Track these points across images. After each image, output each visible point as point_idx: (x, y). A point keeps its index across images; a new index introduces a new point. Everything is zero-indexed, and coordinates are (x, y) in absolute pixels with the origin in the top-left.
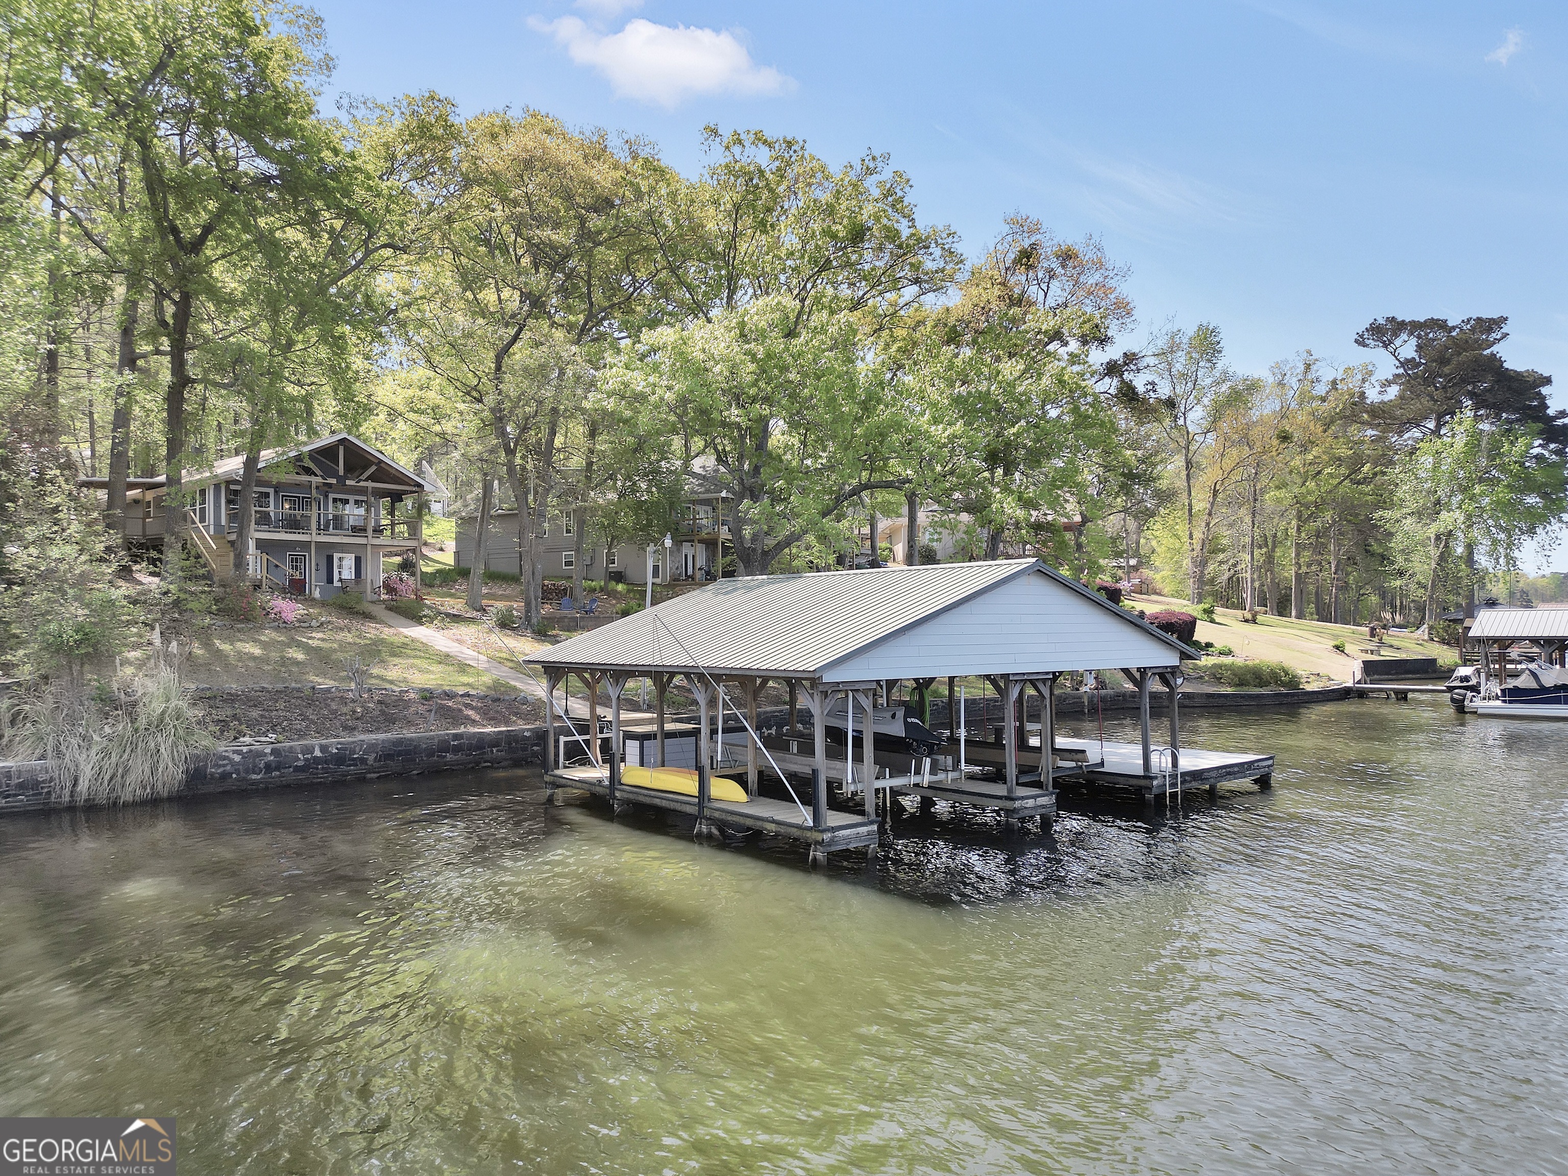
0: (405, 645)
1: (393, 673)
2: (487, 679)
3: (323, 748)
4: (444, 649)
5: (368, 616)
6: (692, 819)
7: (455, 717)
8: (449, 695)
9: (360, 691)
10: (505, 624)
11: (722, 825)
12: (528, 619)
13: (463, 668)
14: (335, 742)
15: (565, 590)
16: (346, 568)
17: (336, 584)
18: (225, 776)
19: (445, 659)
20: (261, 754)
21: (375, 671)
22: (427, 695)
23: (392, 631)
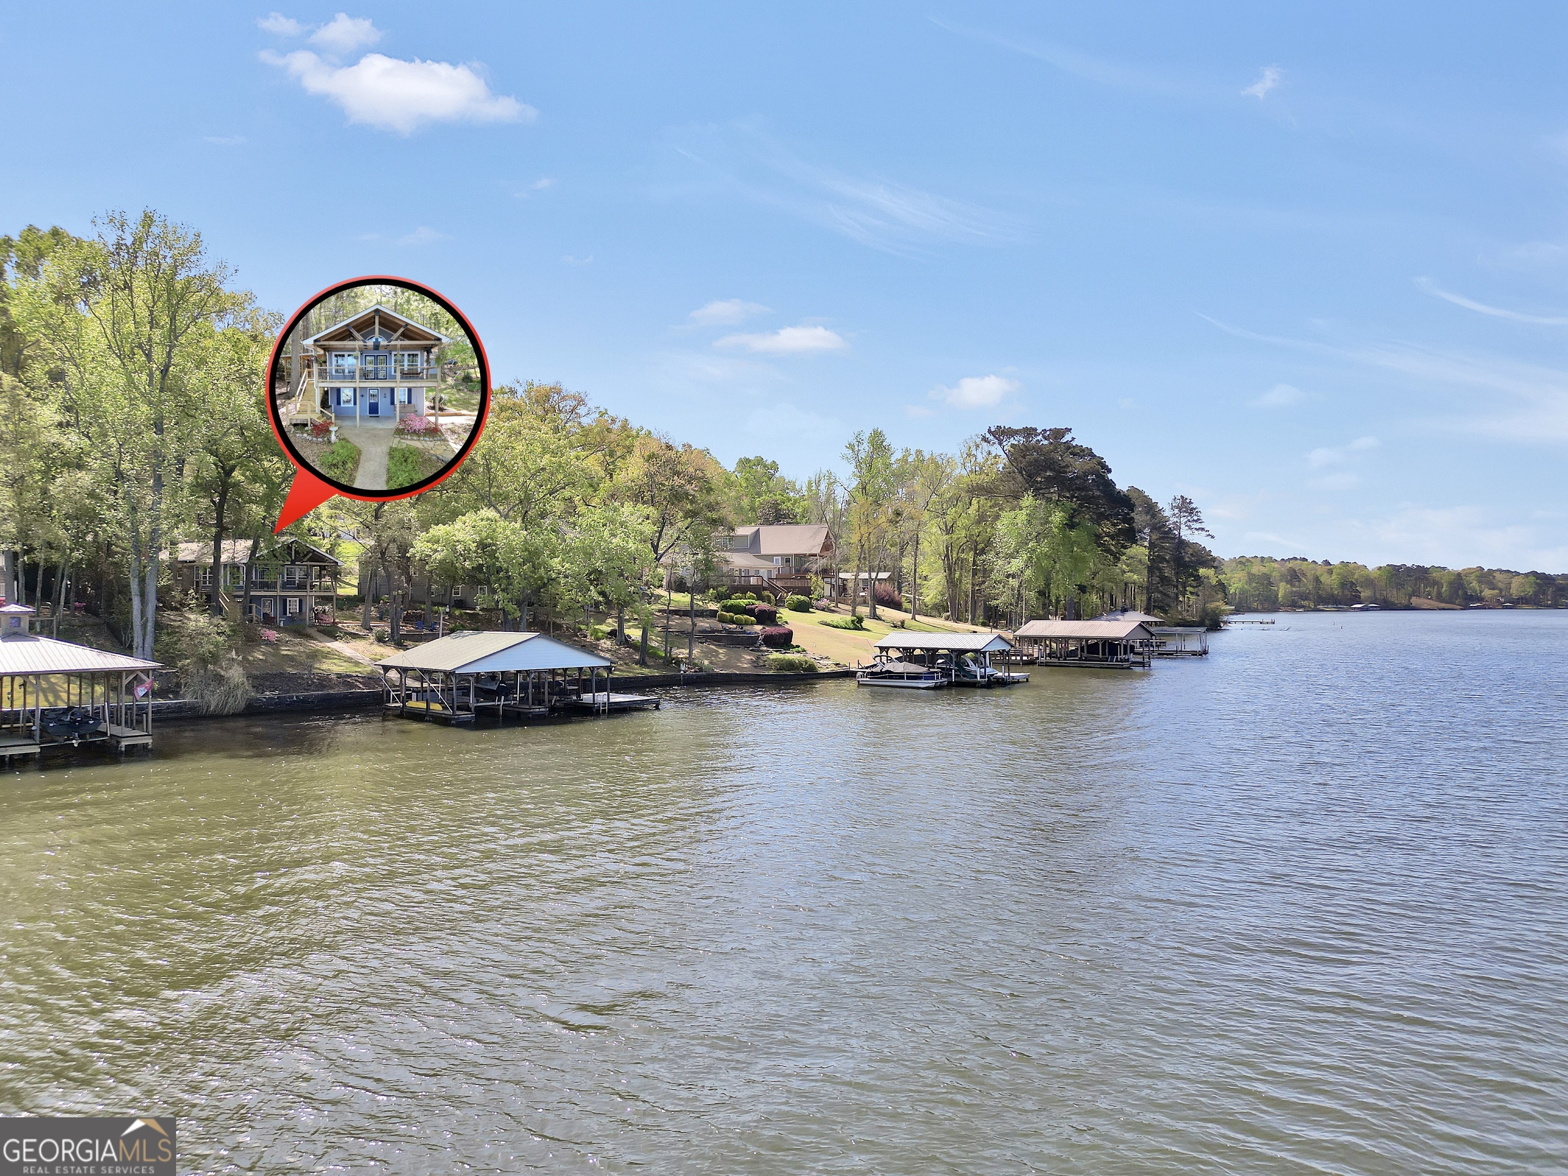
0: (328, 653)
1: (324, 667)
2: (369, 669)
3: (297, 697)
4: (348, 655)
5: (309, 637)
6: (425, 716)
7: (352, 686)
8: (350, 676)
9: (310, 674)
10: (380, 640)
11: (432, 716)
12: (393, 637)
13: (357, 664)
14: (302, 694)
15: (421, 616)
16: (293, 606)
17: (288, 615)
18: (260, 706)
19: (349, 660)
20: (274, 699)
21: (316, 666)
22: (339, 676)
23: (322, 645)
